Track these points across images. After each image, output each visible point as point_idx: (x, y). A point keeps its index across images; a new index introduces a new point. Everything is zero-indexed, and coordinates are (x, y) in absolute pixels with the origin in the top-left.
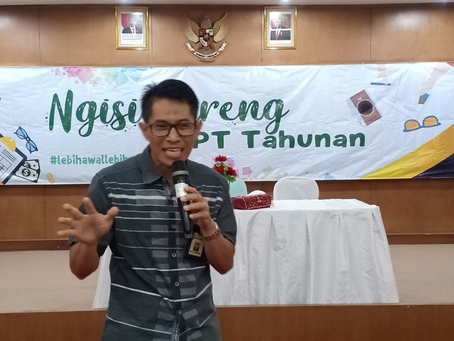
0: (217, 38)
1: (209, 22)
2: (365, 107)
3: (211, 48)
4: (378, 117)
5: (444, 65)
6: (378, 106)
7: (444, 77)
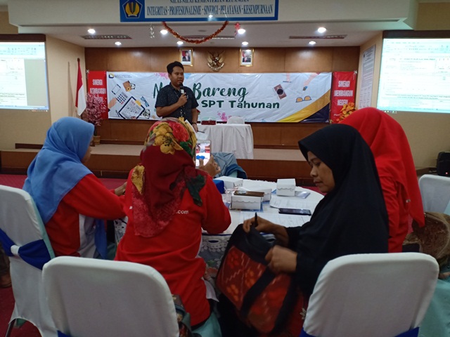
0: (220, 61)
1: (217, 55)
2: (280, 92)
3: (218, 66)
4: (285, 96)
5: (315, 74)
6: (286, 91)
7: (314, 79)
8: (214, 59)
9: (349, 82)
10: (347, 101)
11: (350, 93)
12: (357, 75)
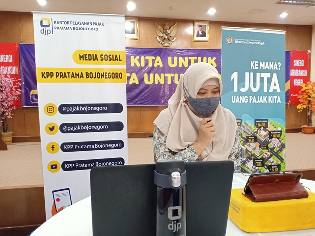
8: (165, 32)
9: (303, 61)
10: (302, 80)
11: (304, 73)
12: (310, 54)
